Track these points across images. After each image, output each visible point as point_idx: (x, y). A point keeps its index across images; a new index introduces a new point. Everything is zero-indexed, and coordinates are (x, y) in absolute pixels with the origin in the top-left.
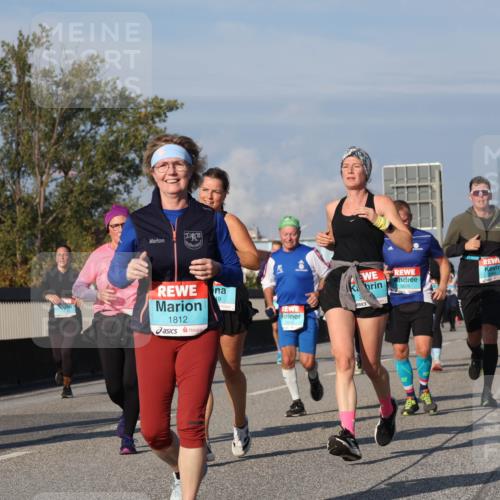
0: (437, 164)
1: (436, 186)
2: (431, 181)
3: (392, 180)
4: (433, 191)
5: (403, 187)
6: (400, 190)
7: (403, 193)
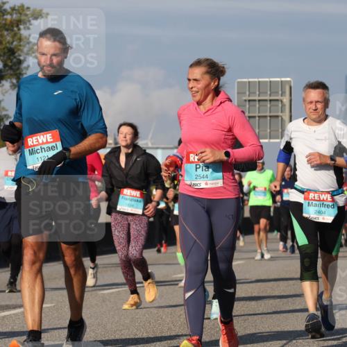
0: (288, 79)
1: (286, 100)
2: (282, 96)
3: (245, 93)
4: (283, 106)
5: (255, 100)
6: (252, 103)
7: (255, 106)
